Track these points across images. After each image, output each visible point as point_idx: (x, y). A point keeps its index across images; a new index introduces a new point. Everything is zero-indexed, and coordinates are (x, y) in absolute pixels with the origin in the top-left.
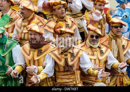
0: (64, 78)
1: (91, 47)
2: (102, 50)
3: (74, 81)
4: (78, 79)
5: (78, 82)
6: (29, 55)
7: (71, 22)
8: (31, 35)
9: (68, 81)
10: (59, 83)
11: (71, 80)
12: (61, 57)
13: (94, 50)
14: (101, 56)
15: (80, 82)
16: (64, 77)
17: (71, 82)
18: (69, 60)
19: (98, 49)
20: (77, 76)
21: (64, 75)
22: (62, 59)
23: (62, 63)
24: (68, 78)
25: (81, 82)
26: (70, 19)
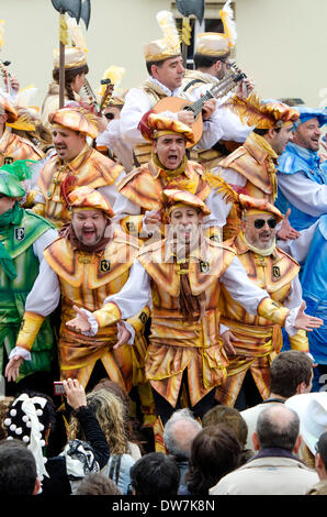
0: (170, 328)
1: (250, 252)
2: (277, 265)
3: (198, 337)
4: (209, 335)
5: (207, 343)
6: (72, 273)
7: (198, 177)
8: (83, 218)
9: (179, 337)
10: (155, 338)
11: (189, 336)
12: (172, 270)
13: (257, 261)
14: (273, 281)
15: (215, 342)
16: (171, 325)
17: (189, 340)
18: (193, 279)
19: (267, 261)
20: (208, 327)
21: (170, 319)
22: (174, 276)
23: (172, 288)
24: (181, 328)
25: (218, 344)
26: (195, 168)
